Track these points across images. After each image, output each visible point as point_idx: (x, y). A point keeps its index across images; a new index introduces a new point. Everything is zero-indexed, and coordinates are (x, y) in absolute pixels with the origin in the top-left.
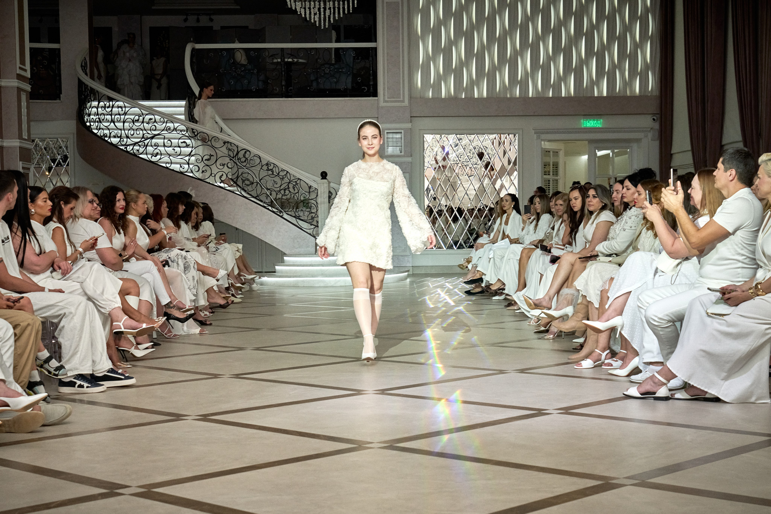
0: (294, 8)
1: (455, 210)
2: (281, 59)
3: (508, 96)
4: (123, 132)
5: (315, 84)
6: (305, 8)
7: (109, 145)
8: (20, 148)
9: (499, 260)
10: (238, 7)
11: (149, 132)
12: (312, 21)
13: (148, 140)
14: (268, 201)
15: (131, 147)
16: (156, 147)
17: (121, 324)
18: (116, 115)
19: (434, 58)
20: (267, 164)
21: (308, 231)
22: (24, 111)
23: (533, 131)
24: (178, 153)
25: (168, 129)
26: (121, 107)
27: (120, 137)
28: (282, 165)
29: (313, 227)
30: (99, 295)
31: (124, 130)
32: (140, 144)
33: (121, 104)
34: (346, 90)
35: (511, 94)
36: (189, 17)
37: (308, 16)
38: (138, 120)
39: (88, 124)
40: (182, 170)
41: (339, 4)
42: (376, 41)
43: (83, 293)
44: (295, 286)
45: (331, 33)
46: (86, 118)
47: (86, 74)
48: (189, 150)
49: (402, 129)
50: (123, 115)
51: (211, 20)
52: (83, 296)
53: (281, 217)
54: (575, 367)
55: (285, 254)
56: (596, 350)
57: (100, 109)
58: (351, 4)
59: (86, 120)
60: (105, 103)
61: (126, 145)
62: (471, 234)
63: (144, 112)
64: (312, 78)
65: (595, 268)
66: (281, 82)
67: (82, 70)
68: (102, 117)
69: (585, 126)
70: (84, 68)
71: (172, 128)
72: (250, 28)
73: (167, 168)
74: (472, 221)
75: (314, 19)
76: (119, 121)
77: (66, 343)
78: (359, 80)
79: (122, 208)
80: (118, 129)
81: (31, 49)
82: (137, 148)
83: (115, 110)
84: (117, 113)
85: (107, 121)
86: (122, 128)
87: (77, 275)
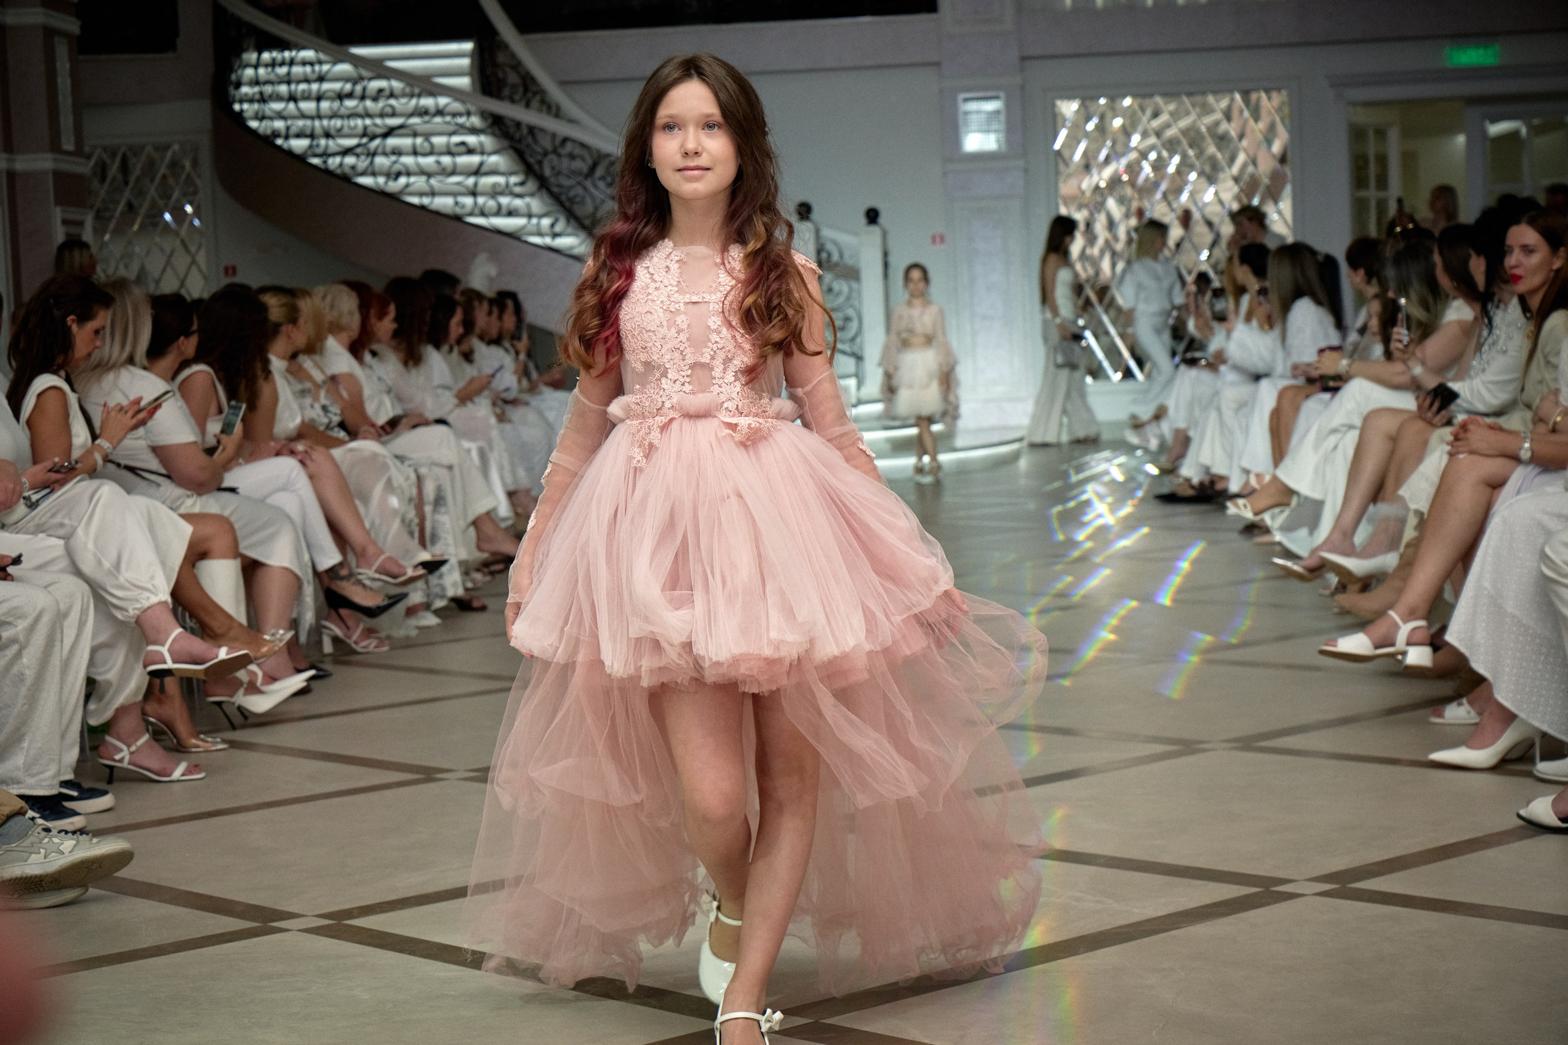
4: (317, 122)
8: (58, 175)
11: (378, 121)
13: (377, 142)
15: (338, 160)
16: (393, 158)
17: (164, 650)
18: (299, 82)
22: (64, 83)
23: (1328, 81)
24: (449, 169)
25: (423, 112)
26: (312, 64)
27: (312, 136)
30: (110, 572)
31: (320, 119)
32: (359, 150)
33: (309, 54)
38: (350, 95)
39: (237, 108)
40: (458, 210)
43: (72, 568)
46: (232, 91)
48: (475, 159)
49: (998, 89)
50: (316, 81)
52: (70, 576)
57: (261, 71)
59: (232, 98)
60: (275, 54)
61: (326, 155)
63: (364, 73)
68: (268, 89)
69: (1454, 62)
71: (432, 110)
73: (423, 208)
76: (307, 98)
80: (303, 116)
82: (350, 160)
83: (297, 70)
84: (302, 78)
85: (279, 98)
86: (314, 113)
87: (58, 519)
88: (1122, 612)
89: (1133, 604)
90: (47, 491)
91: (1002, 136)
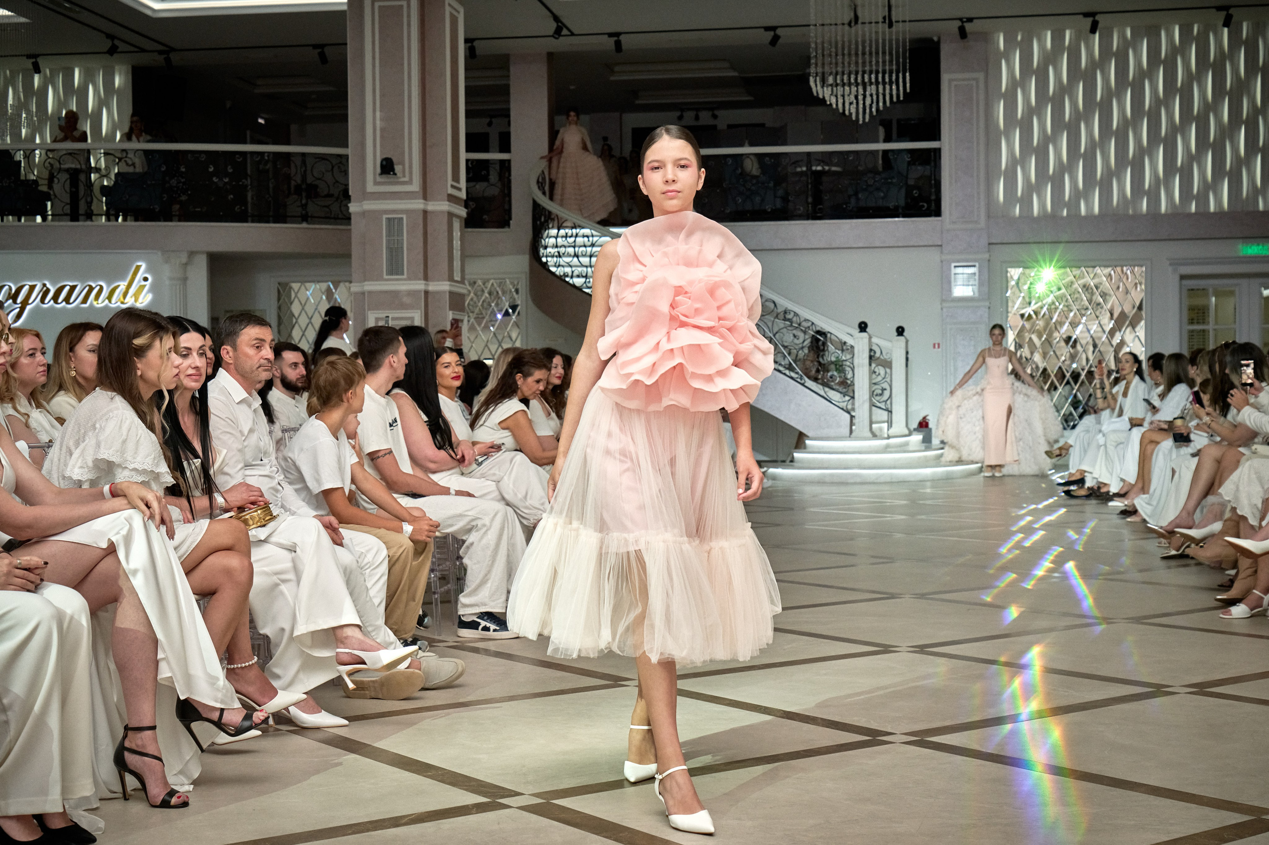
0: (821, 96)
1: (1052, 376)
2: (807, 167)
3: (1131, 212)
4: (589, 269)
5: (853, 200)
6: (836, 96)
7: (569, 287)
8: (451, 293)
9: (1113, 448)
10: (751, 98)
12: (847, 113)
14: (786, 362)
18: (580, 246)
19: (1023, 161)
20: (785, 312)
21: (841, 405)
22: (457, 243)
23: (1168, 262)
26: (588, 237)
27: (586, 277)
28: (805, 313)
29: (847, 398)
30: (521, 500)
31: (591, 266)
33: (587, 231)
34: (897, 208)
35: (1134, 210)
36: (685, 114)
37: (840, 106)
39: (544, 260)
41: (884, 89)
42: (939, 139)
43: (499, 497)
44: (820, 482)
45: (878, 131)
46: (542, 251)
47: (544, 193)
49: (975, 261)
50: (590, 246)
51: (715, 117)
52: (499, 501)
53: (803, 385)
54: (1222, 616)
55: (808, 437)
56: (1254, 591)
57: (559, 240)
58: (901, 88)
59: (541, 255)
60: (567, 231)
62: (1075, 408)
64: (850, 191)
65: (1250, 466)
66: (807, 198)
67: (539, 187)
68: (562, 250)
69: (1244, 253)
70: (540, 184)
72: (766, 126)
74: (1078, 390)
75: (850, 110)
76: (584, 256)
77: (474, 567)
78: (915, 193)
79: (559, 378)
80: (582, 266)
81: (467, 161)
83: (580, 240)
84: (582, 244)
85: (569, 255)
86: (588, 264)
87: (492, 472)
88: (1055, 553)
89: (1061, 549)
90: (486, 457)
91: (976, 288)
